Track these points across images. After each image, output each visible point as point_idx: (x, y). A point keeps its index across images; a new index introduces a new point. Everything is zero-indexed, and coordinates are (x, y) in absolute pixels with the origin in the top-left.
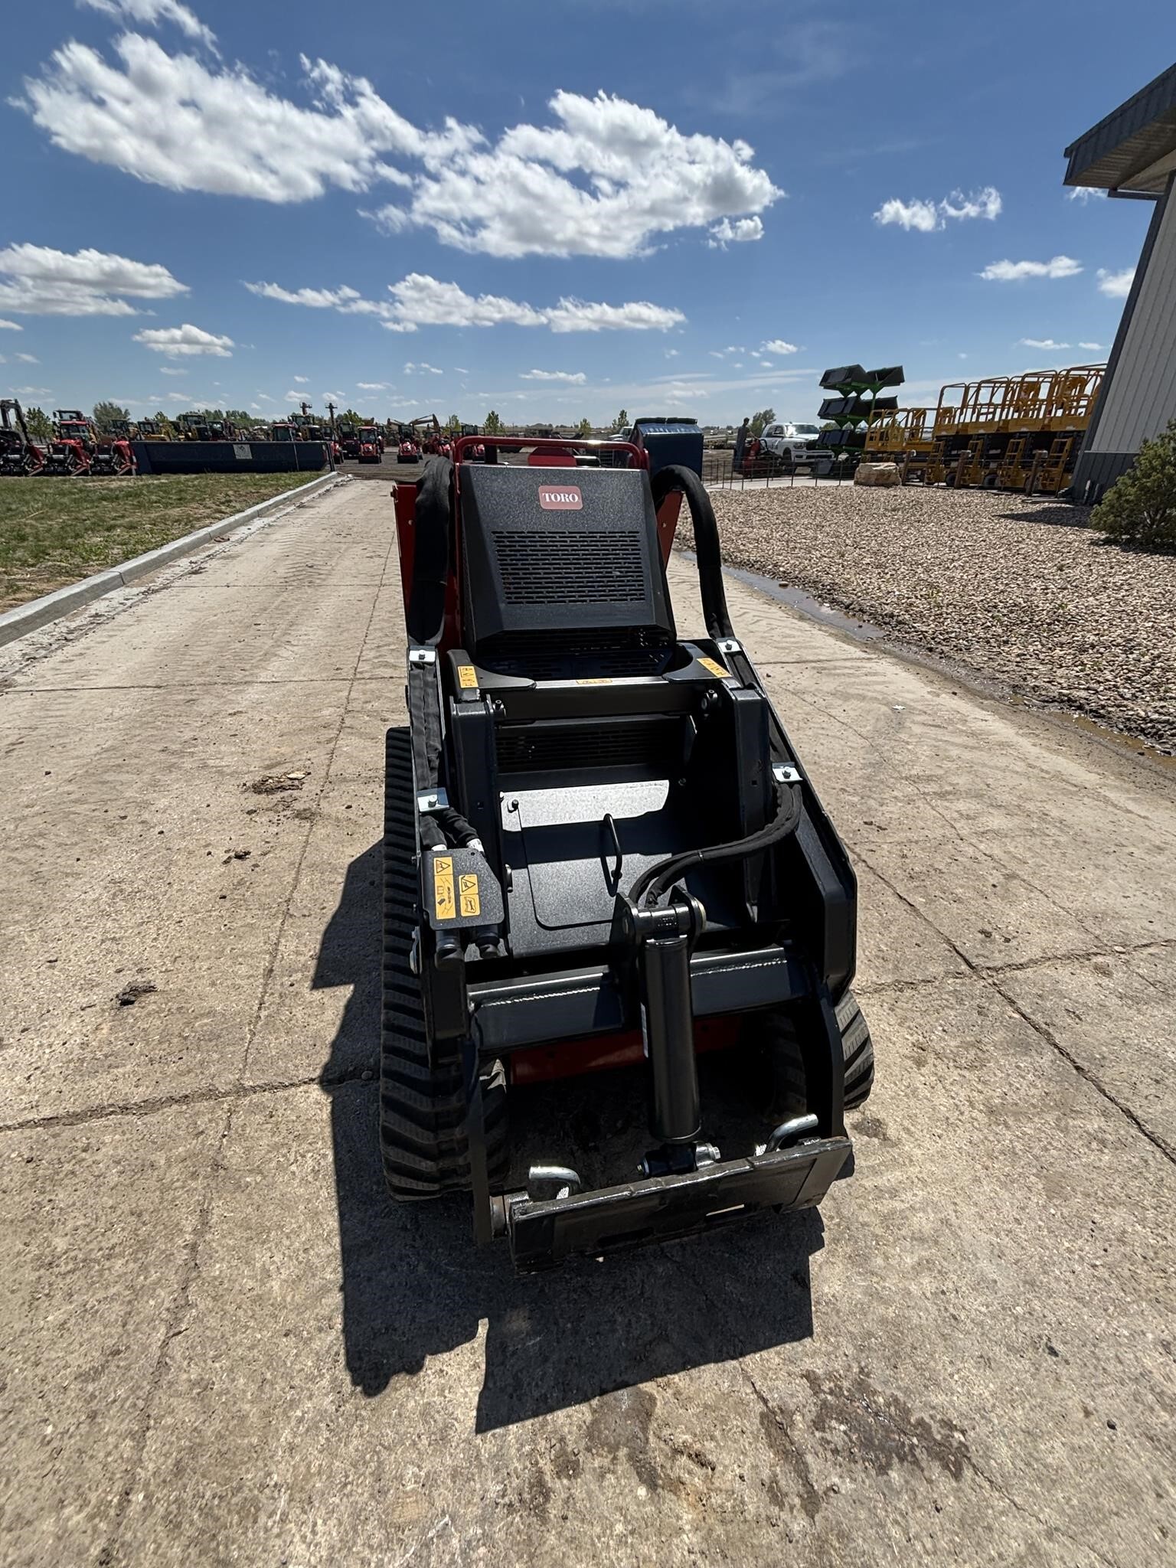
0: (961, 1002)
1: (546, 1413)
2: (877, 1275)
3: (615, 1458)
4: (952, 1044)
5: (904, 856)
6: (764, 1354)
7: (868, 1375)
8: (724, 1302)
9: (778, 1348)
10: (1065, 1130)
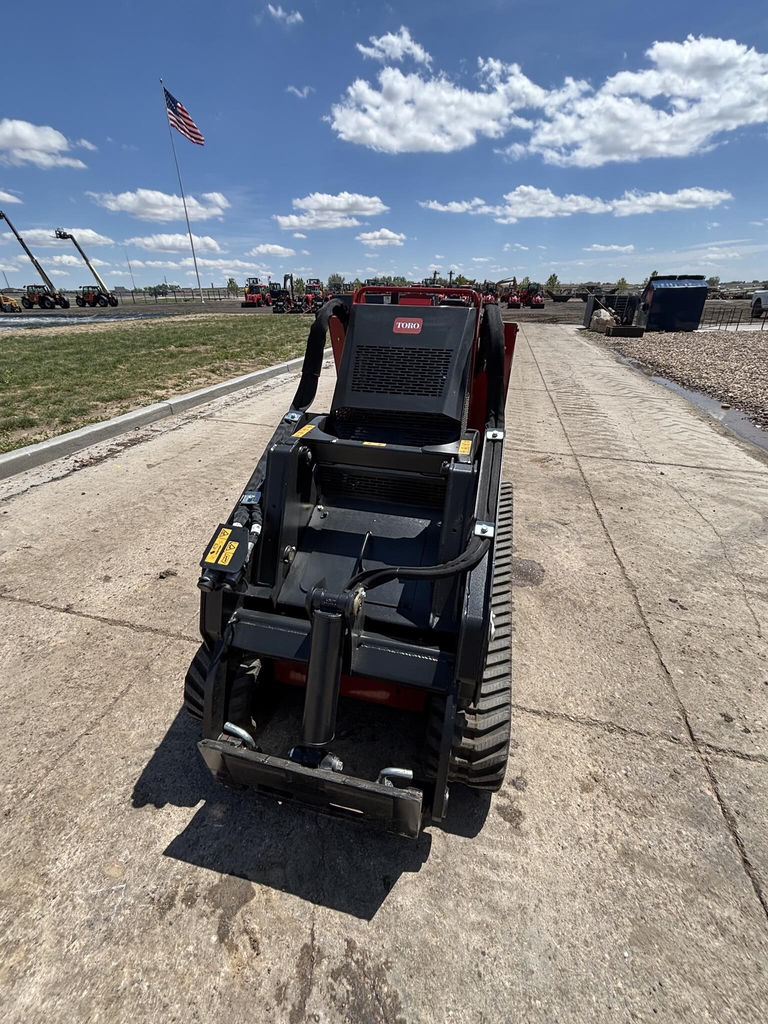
0: (659, 760)
1: (198, 865)
2: (442, 912)
3: (214, 911)
4: (626, 787)
5: (689, 634)
6: (332, 912)
7: (388, 968)
8: (330, 867)
9: (343, 914)
10: (690, 903)
